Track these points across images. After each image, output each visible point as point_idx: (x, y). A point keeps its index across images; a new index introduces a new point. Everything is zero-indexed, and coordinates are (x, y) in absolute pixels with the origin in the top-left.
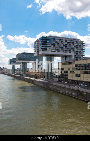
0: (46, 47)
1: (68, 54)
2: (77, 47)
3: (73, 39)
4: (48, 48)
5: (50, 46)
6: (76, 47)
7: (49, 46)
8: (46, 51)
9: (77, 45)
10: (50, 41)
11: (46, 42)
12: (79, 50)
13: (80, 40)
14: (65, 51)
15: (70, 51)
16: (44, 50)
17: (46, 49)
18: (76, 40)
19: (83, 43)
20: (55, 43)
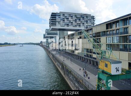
0: (55, 22)
1: (78, 28)
3: (84, 14)
4: (57, 23)
5: (60, 21)
6: (86, 22)
8: (56, 26)
9: (87, 19)
10: (59, 17)
11: (55, 18)
12: (89, 25)
13: (90, 15)
14: (74, 26)
15: (80, 25)
17: (55, 24)
18: (87, 15)
19: (94, 18)
20: (64, 19)
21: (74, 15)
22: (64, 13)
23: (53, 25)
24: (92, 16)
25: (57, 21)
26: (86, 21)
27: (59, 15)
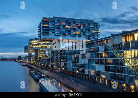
0: (48, 30)
2: (89, 30)
3: (85, 20)
4: (50, 32)
5: (54, 29)
7: (52, 29)
8: (49, 35)
9: (89, 27)
10: (53, 23)
11: (48, 24)
13: (93, 21)
14: (73, 35)
15: (80, 35)
16: (45, 34)
17: (48, 33)
18: (89, 22)
19: (98, 24)
20: (59, 26)
21: (72, 21)
22: (59, 19)
23: (44, 34)
24: (95, 23)
25: (50, 29)
26: (87, 29)
27: (52, 20)
